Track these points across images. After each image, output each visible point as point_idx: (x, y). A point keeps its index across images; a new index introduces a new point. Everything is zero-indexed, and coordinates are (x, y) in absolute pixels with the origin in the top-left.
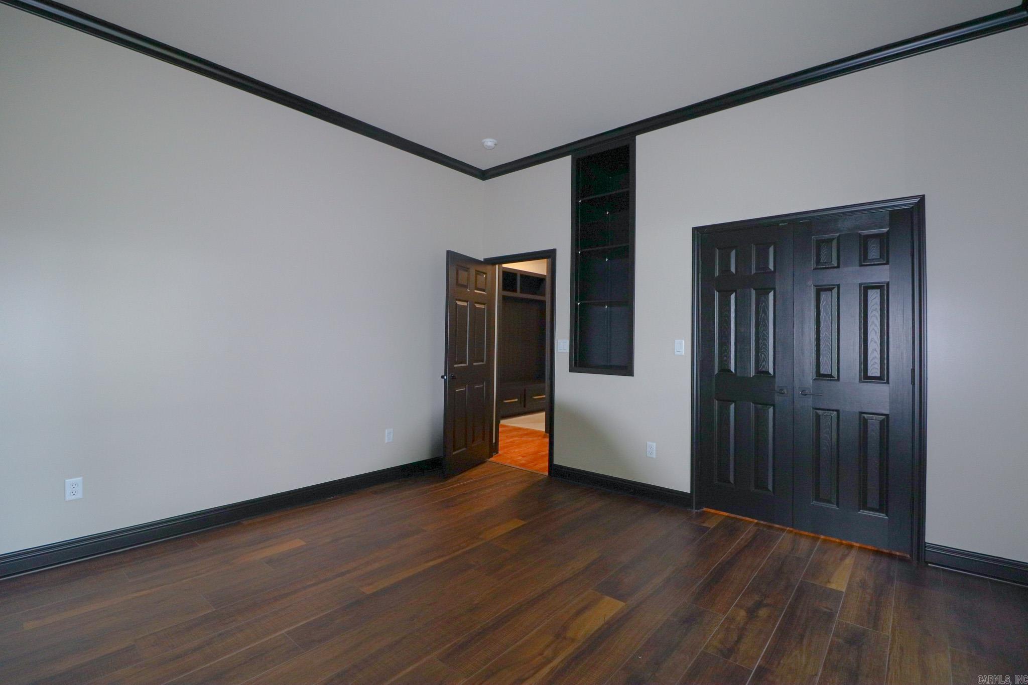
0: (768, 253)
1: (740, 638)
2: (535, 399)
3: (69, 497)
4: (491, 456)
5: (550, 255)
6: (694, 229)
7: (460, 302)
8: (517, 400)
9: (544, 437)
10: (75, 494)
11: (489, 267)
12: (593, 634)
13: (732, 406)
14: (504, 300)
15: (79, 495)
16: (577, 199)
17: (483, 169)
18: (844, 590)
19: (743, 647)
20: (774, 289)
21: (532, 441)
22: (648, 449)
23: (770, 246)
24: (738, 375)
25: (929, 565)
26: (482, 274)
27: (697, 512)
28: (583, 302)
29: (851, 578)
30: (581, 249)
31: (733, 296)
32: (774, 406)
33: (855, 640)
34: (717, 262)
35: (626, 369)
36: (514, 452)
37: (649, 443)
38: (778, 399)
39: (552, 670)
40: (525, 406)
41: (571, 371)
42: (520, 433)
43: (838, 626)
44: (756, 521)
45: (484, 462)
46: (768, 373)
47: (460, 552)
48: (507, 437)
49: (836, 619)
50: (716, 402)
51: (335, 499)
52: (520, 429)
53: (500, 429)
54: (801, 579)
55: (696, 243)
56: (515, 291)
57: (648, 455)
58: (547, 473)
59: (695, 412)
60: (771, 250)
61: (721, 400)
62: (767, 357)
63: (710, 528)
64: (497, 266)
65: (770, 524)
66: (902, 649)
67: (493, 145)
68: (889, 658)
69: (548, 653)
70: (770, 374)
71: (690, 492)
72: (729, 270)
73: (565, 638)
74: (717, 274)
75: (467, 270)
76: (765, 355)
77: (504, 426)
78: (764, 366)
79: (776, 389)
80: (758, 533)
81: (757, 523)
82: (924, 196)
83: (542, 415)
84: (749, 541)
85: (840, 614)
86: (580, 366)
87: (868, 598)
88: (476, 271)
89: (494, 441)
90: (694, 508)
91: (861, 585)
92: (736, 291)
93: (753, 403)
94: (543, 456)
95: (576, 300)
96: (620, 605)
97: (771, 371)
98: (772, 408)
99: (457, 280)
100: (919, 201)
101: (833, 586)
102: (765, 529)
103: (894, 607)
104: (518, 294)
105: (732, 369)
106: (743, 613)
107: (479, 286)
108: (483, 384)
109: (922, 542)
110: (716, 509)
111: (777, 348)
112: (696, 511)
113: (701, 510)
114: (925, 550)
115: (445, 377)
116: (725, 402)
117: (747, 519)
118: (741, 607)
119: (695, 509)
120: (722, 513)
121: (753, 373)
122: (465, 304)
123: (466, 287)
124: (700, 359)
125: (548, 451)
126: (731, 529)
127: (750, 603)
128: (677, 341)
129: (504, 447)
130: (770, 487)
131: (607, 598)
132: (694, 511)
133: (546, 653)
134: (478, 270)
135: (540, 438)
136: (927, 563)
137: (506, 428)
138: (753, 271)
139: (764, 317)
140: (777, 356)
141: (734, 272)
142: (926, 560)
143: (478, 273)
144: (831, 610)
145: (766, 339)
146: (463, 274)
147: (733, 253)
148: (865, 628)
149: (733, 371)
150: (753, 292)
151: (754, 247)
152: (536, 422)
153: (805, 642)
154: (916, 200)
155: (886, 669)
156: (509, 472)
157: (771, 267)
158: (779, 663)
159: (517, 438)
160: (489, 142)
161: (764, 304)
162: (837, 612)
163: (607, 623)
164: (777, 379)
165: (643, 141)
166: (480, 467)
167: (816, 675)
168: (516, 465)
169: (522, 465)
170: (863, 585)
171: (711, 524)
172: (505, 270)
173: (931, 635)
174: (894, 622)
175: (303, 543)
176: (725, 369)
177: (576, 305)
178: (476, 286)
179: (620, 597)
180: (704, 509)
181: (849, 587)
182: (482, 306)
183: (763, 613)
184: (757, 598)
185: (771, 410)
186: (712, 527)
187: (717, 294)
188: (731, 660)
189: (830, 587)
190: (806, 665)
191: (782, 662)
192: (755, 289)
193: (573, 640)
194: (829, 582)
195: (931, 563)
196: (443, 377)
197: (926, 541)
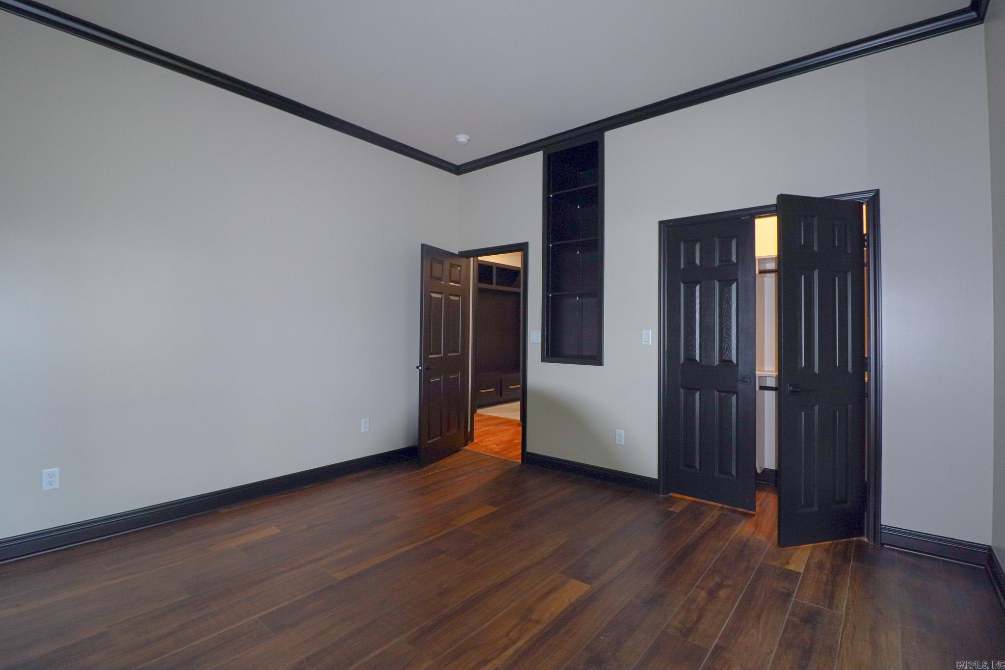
0: (730, 247)
1: (700, 618)
2: (511, 388)
3: (46, 487)
4: (466, 445)
5: (522, 248)
6: (661, 223)
7: (434, 294)
8: (493, 390)
9: (519, 426)
10: (53, 483)
11: (464, 260)
12: (558, 616)
13: (698, 394)
14: (480, 292)
15: (56, 485)
16: (549, 193)
17: (458, 165)
18: (802, 571)
19: (701, 627)
20: (737, 280)
21: (508, 430)
22: (617, 437)
23: (733, 239)
24: (703, 363)
25: (885, 546)
26: (457, 267)
27: (664, 498)
28: (554, 294)
29: (808, 560)
30: (552, 242)
31: (698, 288)
32: (737, 393)
33: (810, 618)
34: (682, 256)
35: (596, 359)
36: (489, 440)
37: (618, 431)
38: (741, 387)
39: (517, 651)
40: (501, 396)
41: (543, 361)
42: (497, 421)
43: (795, 605)
44: (720, 505)
45: (459, 450)
46: (731, 362)
47: (432, 538)
48: (483, 425)
49: (793, 599)
50: (682, 390)
51: (312, 487)
52: (495, 418)
53: (475, 419)
54: (761, 561)
55: (662, 236)
56: (491, 283)
57: (618, 442)
58: (520, 461)
59: (662, 400)
60: (734, 242)
61: (688, 389)
62: (730, 347)
63: (675, 513)
64: (472, 259)
65: (733, 508)
66: (854, 627)
67: (466, 141)
68: (842, 635)
69: (513, 635)
70: (733, 363)
71: (657, 478)
72: (694, 262)
73: (530, 620)
74: (682, 266)
75: (441, 263)
76: (728, 345)
77: (480, 415)
78: (727, 356)
79: (739, 377)
80: (722, 516)
81: (721, 508)
82: (878, 190)
83: (517, 405)
84: (713, 524)
85: (797, 594)
86: (551, 356)
87: (825, 578)
88: (450, 264)
89: (469, 430)
90: (661, 493)
91: (818, 566)
92: (700, 283)
93: (717, 391)
94: (517, 444)
95: (548, 291)
96: (584, 588)
97: (734, 360)
98: (735, 395)
99: (431, 271)
100: (874, 195)
101: (791, 567)
102: (728, 513)
103: (849, 587)
104: (494, 287)
105: (697, 358)
106: (703, 594)
107: (453, 278)
108: (458, 375)
109: (878, 525)
110: (682, 494)
111: (739, 338)
112: (663, 496)
113: (668, 495)
114: (881, 532)
115: (420, 368)
116: (690, 390)
117: (712, 503)
118: (702, 589)
119: (663, 494)
120: (687, 498)
121: (717, 362)
122: (440, 296)
123: (440, 279)
124: (666, 349)
125: (521, 440)
126: (695, 513)
127: (711, 584)
128: (644, 331)
129: (479, 436)
130: (734, 472)
131: (573, 581)
132: (662, 496)
133: (511, 635)
134: (452, 262)
135: (515, 426)
136: (882, 544)
137: (483, 417)
138: (717, 263)
139: (727, 308)
140: (740, 345)
141: (699, 264)
142: (882, 542)
143: (452, 266)
144: (789, 590)
145: (729, 329)
146: (437, 267)
147: (698, 246)
148: (820, 607)
149: (698, 360)
150: (717, 284)
151: (717, 240)
152: (510, 411)
153: (763, 620)
154: (871, 195)
155: (839, 647)
156: (483, 460)
157: (734, 259)
158: (736, 642)
159: (493, 427)
160: (463, 138)
161: (727, 295)
162: (794, 592)
163: (571, 605)
164: (739, 368)
165: (611, 138)
166: (456, 455)
167: (771, 653)
168: (491, 453)
169: (497, 453)
170: (821, 566)
171: (676, 509)
172: (480, 263)
173: (883, 614)
174: (848, 600)
175: (278, 531)
176: (690, 359)
177: (548, 296)
178: (450, 279)
179: (586, 580)
180: (671, 494)
181: (807, 568)
182: (457, 298)
183: (723, 593)
184: (717, 579)
185: (734, 397)
186: (678, 512)
187: (682, 285)
188: (690, 639)
189: (788, 568)
190: (762, 643)
191: (739, 640)
192: (719, 281)
193: (538, 622)
194: (788, 563)
195: (886, 544)
196: (418, 367)
197: (882, 523)
